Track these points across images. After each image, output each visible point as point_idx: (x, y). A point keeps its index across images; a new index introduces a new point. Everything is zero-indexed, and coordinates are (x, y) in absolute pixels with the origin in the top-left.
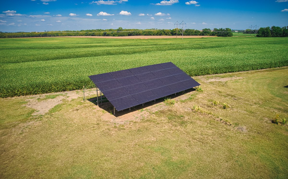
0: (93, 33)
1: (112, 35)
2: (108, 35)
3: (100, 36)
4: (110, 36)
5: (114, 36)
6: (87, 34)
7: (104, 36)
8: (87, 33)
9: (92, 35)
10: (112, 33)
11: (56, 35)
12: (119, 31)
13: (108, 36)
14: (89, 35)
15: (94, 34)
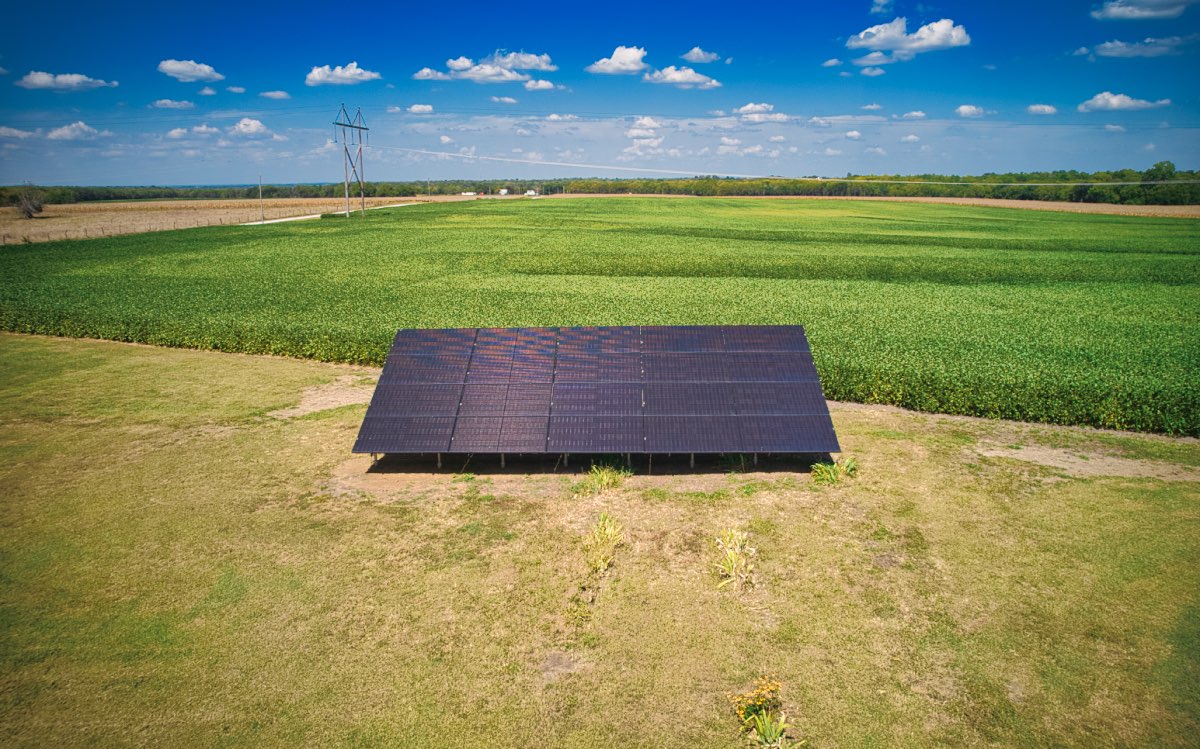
0: (1030, 188)
1: (1117, 198)
2: (1096, 198)
3: (1057, 198)
4: (1104, 201)
5: (1123, 201)
6: (1005, 189)
7: (1077, 201)
8: (1002, 187)
9: (1023, 198)
10: (1117, 190)
11: (877, 191)
12: (1152, 180)
13: (1095, 202)
14: (1012, 195)
15: (1030, 193)
